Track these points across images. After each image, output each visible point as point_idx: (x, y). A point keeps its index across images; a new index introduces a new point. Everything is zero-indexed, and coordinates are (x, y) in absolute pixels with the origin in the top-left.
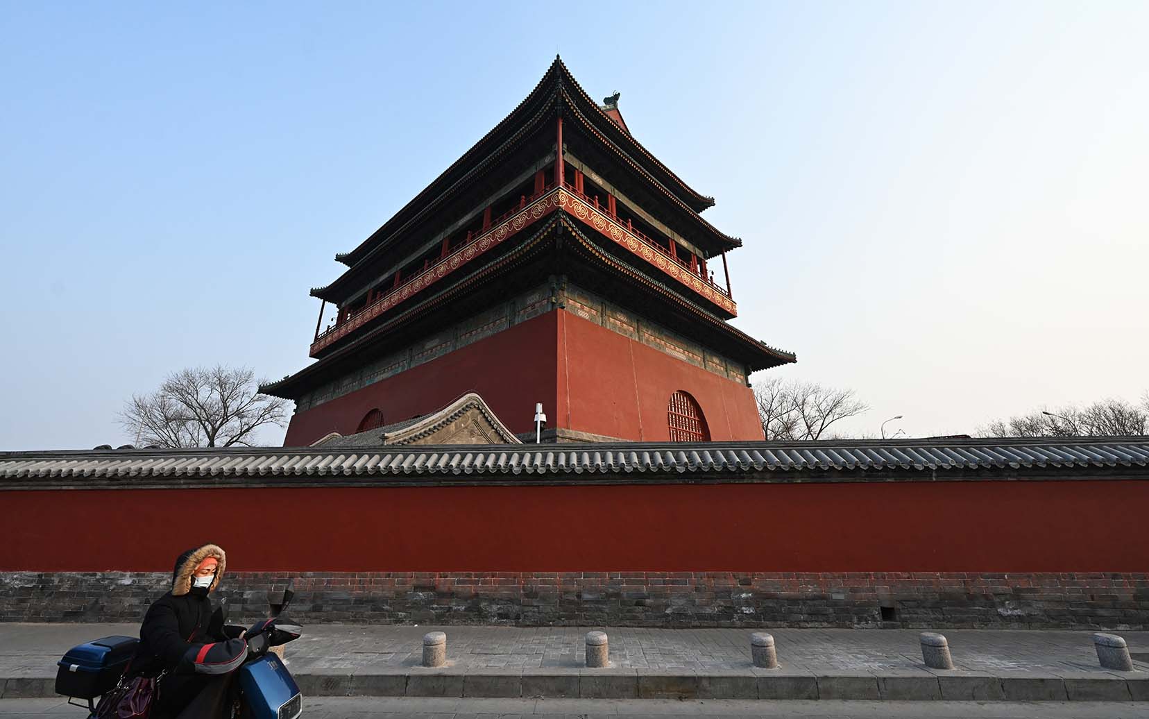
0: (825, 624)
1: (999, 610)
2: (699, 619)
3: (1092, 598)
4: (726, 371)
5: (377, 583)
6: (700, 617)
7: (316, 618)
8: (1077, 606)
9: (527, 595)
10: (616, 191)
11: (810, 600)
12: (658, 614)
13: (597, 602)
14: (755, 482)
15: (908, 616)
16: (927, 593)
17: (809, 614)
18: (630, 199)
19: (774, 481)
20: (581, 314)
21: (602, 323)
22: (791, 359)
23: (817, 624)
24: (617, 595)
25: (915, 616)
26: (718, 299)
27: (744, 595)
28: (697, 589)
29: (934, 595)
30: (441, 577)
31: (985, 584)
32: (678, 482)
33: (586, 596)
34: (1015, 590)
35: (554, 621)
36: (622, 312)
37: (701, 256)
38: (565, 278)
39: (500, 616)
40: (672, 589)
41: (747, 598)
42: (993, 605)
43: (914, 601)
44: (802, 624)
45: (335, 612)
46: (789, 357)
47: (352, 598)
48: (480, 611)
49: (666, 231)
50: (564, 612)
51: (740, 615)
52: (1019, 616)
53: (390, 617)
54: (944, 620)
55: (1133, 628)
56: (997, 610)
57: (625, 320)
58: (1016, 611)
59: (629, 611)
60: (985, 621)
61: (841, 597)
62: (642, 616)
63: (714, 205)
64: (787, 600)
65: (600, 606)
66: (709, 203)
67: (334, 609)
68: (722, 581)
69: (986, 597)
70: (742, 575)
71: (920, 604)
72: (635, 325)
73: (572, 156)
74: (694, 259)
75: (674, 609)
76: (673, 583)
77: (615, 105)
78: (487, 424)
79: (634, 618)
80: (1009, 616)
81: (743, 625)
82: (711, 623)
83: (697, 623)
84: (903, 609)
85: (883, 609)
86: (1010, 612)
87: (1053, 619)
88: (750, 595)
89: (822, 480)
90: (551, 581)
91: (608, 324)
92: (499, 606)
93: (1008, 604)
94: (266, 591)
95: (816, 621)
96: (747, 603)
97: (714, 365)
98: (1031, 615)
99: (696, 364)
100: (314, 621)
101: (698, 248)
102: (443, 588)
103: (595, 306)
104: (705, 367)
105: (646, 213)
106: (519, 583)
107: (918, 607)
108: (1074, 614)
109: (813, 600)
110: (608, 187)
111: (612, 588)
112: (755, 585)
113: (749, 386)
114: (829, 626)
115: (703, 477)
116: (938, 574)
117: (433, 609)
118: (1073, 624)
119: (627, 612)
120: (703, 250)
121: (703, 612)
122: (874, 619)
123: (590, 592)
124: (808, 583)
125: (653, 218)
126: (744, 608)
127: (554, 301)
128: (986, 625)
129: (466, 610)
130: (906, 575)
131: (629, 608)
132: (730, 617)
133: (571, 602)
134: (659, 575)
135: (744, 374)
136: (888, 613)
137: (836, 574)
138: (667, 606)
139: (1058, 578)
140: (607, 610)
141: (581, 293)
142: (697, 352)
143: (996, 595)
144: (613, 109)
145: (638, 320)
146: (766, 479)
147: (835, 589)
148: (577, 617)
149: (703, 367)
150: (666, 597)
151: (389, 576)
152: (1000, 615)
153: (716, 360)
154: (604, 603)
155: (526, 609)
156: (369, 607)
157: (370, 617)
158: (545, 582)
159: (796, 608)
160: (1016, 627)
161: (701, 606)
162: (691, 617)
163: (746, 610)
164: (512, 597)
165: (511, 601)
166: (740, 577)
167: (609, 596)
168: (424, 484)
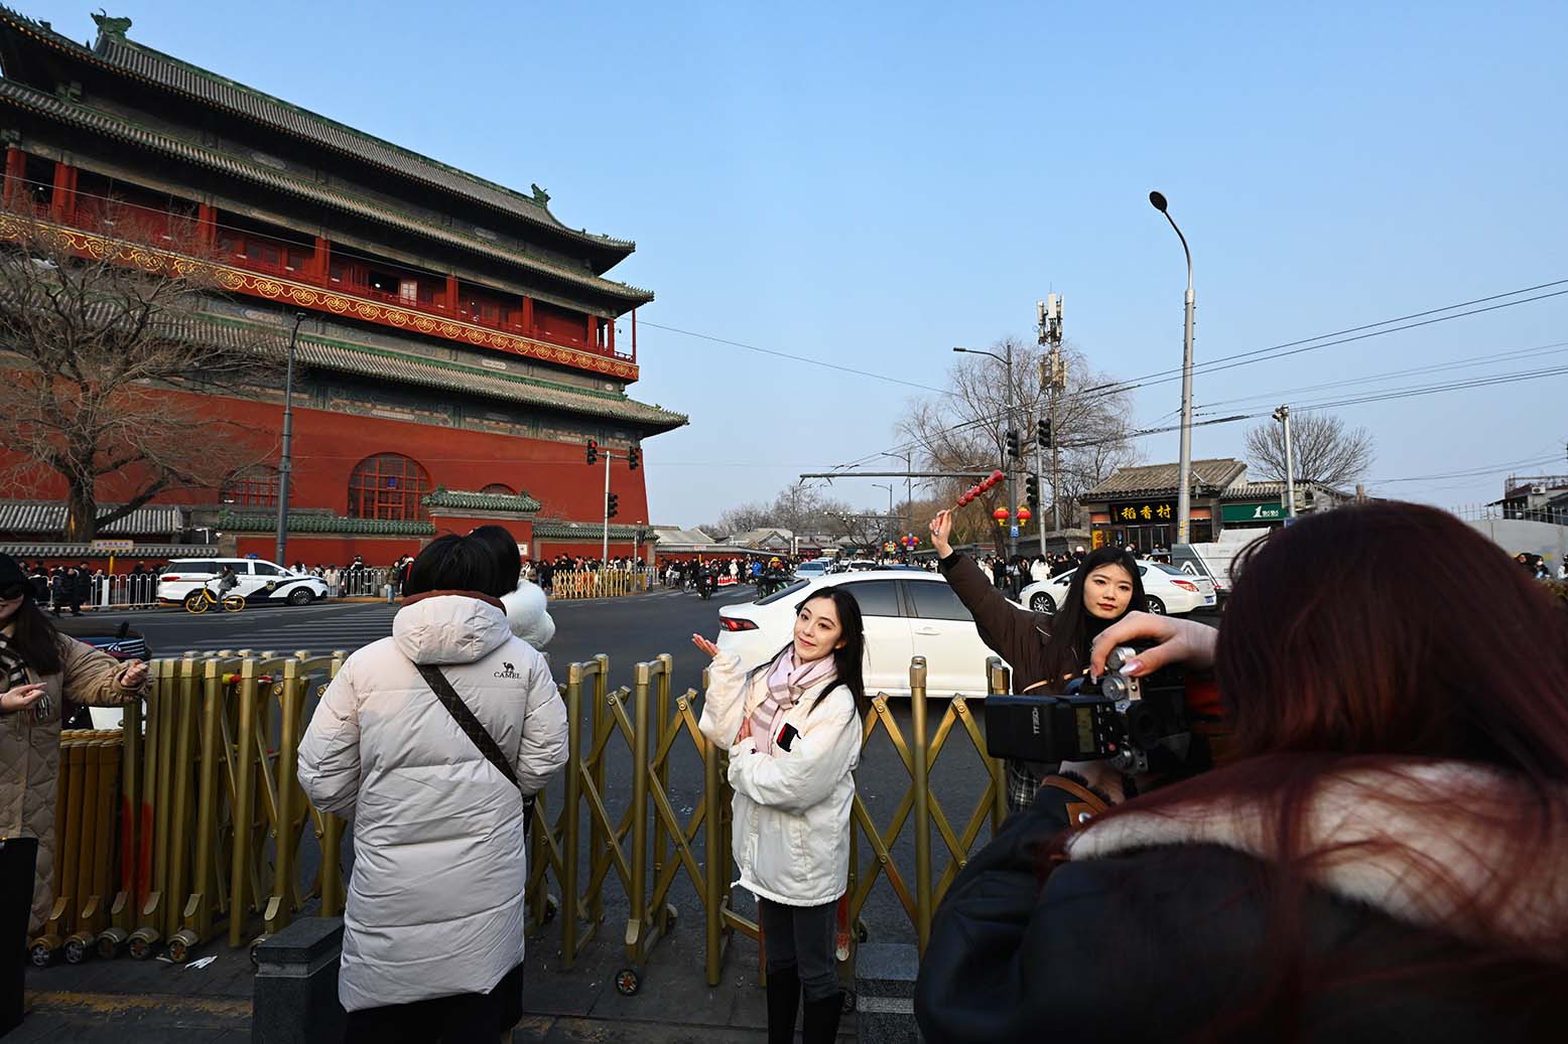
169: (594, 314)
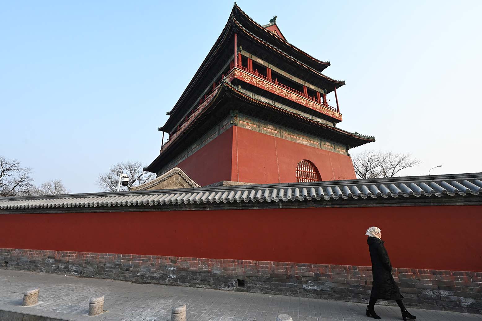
0: (208, 286)
1: (303, 286)
2: (151, 279)
3: (366, 282)
4: (334, 149)
5: (37, 254)
6: (152, 278)
7: (17, 268)
8: (354, 286)
9: (86, 263)
10: (271, 65)
11: (203, 273)
12: (134, 275)
13: (111, 267)
14: (187, 210)
15: (251, 285)
16: (264, 273)
17: (201, 280)
18: (280, 69)
19: (196, 209)
20: (247, 127)
21: (259, 130)
22: (372, 140)
23: (204, 286)
24: (119, 265)
25: (255, 285)
26: (330, 113)
27: (172, 269)
28: (152, 264)
29: (268, 275)
30: (57, 253)
31: (299, 270)
32: (153, 210)
33: (107, 265)
34: (316, 274)
35: (94, 275)
36: (270, 124)
37: (323, 92)
38: (237, 111)
39: (76, 272)
40: (142, 263)
41: (173, 270)
42: (301, 283)
43: (256, 277)
44: (197, 285)
45: (23, 266)
46: (372, 139)
47: (29, 260)
48: (68, 268)
49: (301, 82)
50: (98, 271)
51: (169, 278)
52: (315, 290)
53: (39, 269)
54: (270, 289)
55: (391, 305)
56: (302, 286)
57: (273, 128)
58: (314, 287)
59: (123, 273)
60: (294, 292)
61: (218, 272)
62: (127, 276)
63: (330, 65)
64: (192, 272)
65: (112, 270)
66: (327, 65)
67: (22, 264)
68: (164, 261)
69: (297, 278)
70: (173, 258)
71: (259, 279)
72: (279, 130)
73: (246, 52)
74: (319, 95)
75: (141, 273)
76: (142, 260)
77: (274, 22)
78: (184, 181)
79: (124, 276)
80: (309, 290)
81: (170, 283)
82: (156, 282)
83: (149, 281)
84: (249, 281)
85: (239, 280)
86: (310, 288)
87: (337, 293)
88: (175, 268)
89: (219, 208)
90: (95, 257)
91: (262, 130)
92: (75, 267)
93: (310, 283)
94: (4, 256)
95: (204, 284)
96: (173, 273)
97: (327, 146)
98: (323, 290)
99: (315, 146)
100: (17, 269)
101: (320, 88)
102: (57, 258)
103: (255, 123)
104: (321, 147)
105: (288, 74)
106: (84, 257)
107: (257, 281)
108: (352, 292)
109: (204, 273)
110: (266, 64)
111: (118, 262)
112: (178, 264)
113: (349, 155)
114: (210, 287)
115: (163, 207)
116: (272, 263)
117: (53, 267)
118: (350, 298)
119: (122, 273)
120: (323, 89)
121: (153, 275)
122: (233, 286)
123: (109, 263)
124: (203, 264)
125: (293, 77)
126: (171, 275)
127: (232, 122)
128: (294, 294)
129: (64, 268)
130: (255, 262)
131: (123, 271)
132: (164, 279)
133: (101, 267)
134: (137, 256)
135: (345, 149)
136: (241, 283)
137: (218, 260)
138: (138, 272)
139: (345, 269)
140: (114, 272)
141: (247, 117)
142: (316, 141)
143: (304, 277)
144: (273, 25)
145: (280, 128)
146: (193, 208)
147: (215, 268)
148: (102, 274)
149: (319, 148)
150: (139, 267)
151: (41, 252)
152: (304, 289)
153: (328, 144)
154: (113, 268)
155: (85, 269)
156: (33, 264)
157: (33, 269)
158: (93, 257)
159: (195, 277)
160: (312, 297)
161: (153, 273)
162: (147, 278)
163: (173, 276)
164: (81, 264)
165: (80, 265)
166: (172, 259)
167: (116, 265)
168: (57, 212)
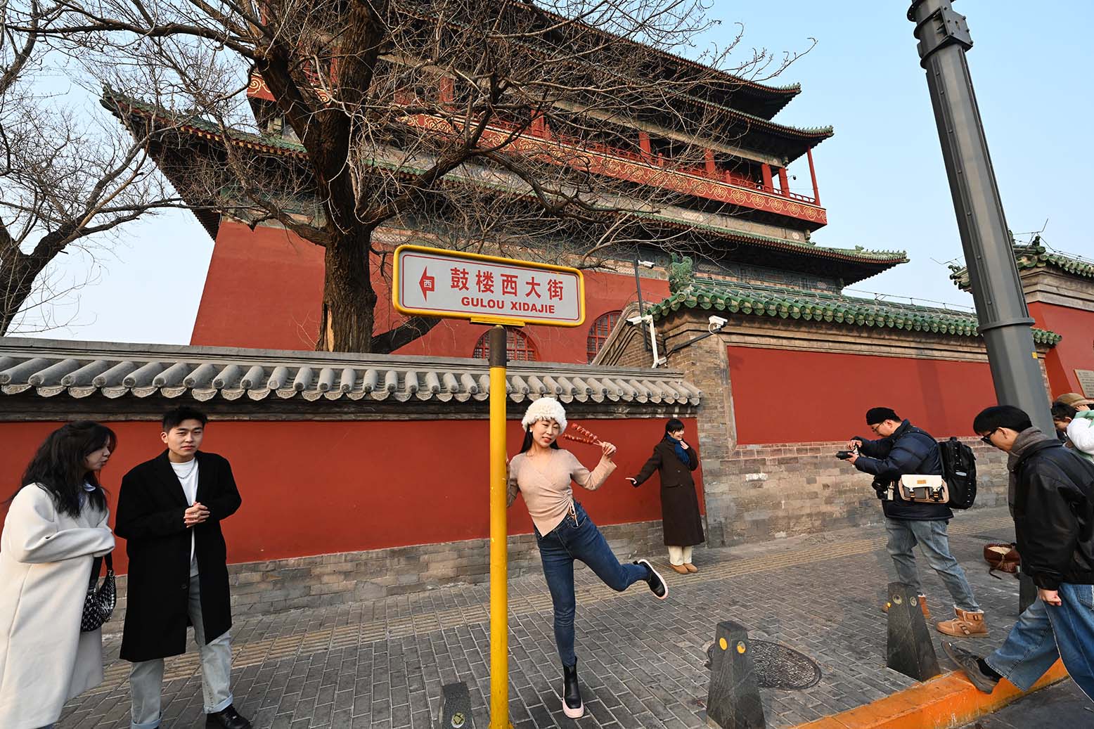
169: (766, 162)
